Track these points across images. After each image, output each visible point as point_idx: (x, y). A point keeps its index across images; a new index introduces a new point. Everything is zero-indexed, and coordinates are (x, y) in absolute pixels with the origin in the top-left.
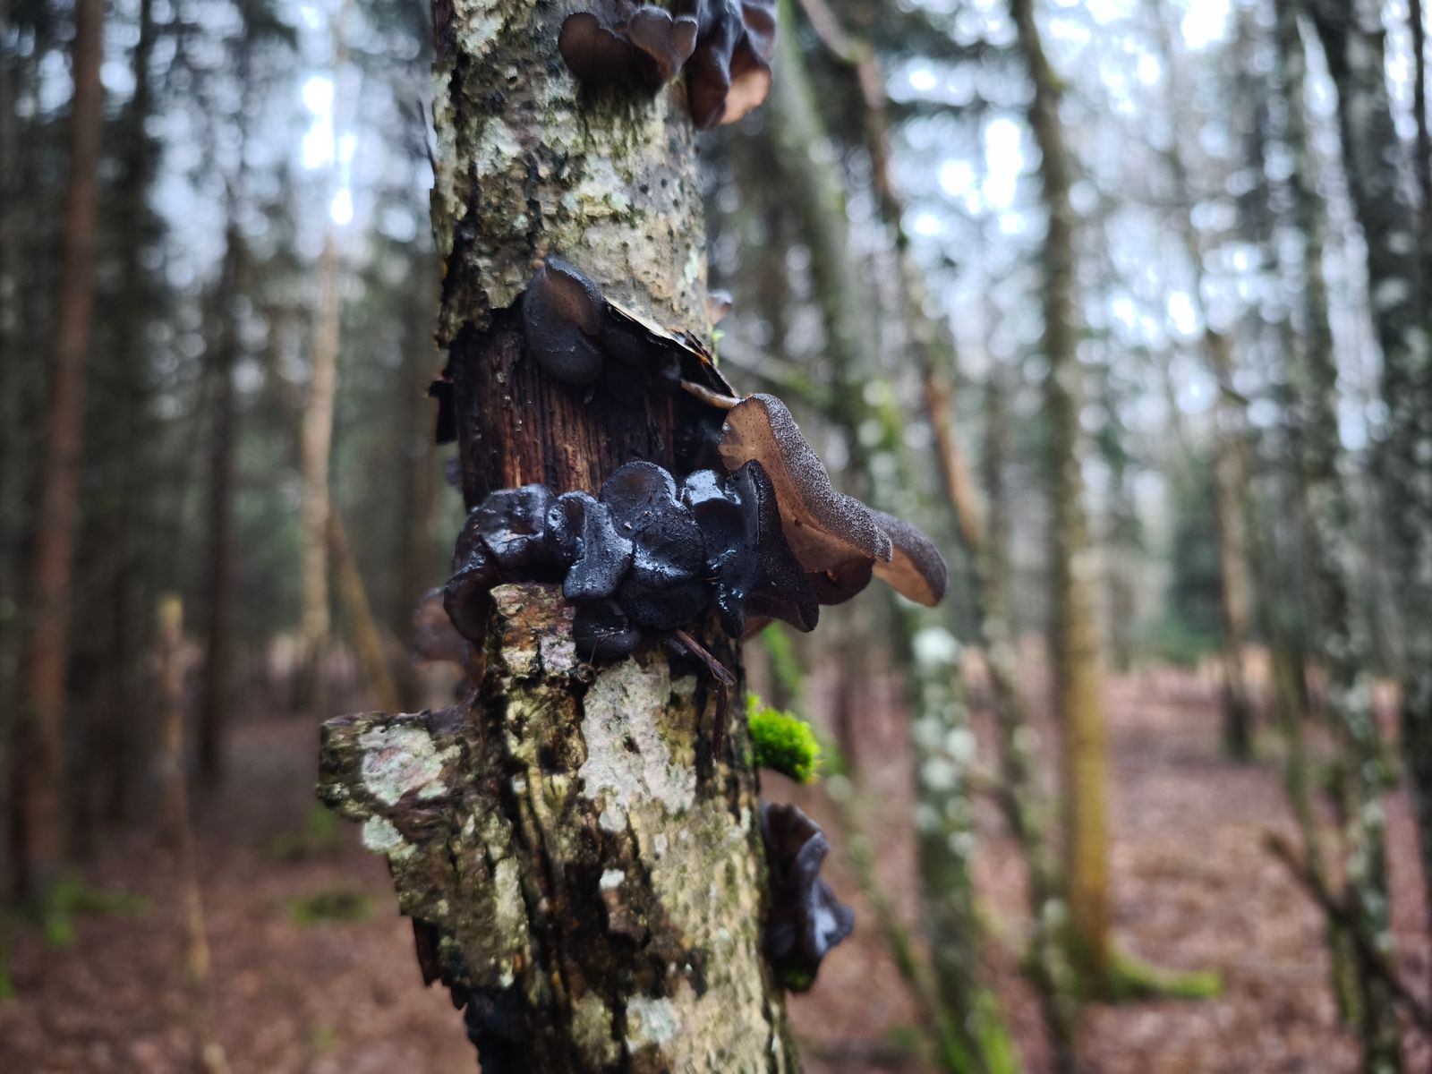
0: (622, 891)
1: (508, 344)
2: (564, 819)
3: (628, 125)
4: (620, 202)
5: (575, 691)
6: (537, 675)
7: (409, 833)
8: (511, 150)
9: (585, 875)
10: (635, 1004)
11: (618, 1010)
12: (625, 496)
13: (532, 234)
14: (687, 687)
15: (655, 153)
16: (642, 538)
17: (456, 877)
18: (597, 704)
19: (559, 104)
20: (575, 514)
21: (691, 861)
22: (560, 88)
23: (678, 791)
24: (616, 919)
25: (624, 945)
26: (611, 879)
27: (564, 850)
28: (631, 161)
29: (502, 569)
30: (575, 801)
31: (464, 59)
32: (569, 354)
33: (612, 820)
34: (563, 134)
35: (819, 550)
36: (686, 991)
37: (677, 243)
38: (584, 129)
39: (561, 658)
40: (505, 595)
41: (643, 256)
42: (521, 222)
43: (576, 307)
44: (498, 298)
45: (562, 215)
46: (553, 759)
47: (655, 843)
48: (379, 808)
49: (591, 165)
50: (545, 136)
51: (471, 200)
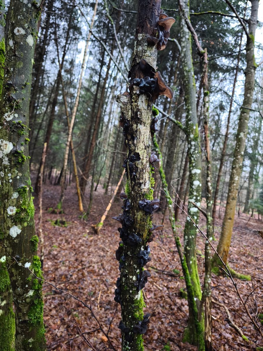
0: (140, 114)
1: (138, 66)
2: (136, 107)
3: (151, 48)
4: (150, 55)
5: (138, 95)
6: (136, 93)
7: (123, 105)
8: (141, 49)
9: (137, 112)
10: (139, 125)
11: (137, 125)
12: (146, 79)
13: (142, 57)
14: (148, 99)
15: (153, 51)
16: (147, 83)
17: (126, 109)
18: (140, 97)
19: (146, 45)
20: (141, 80)
21: (146, 114)
22: (146, 44)
23: (146, 108)
24: (139, 116)
25: (139, 119)
26: (139, 113)
27: (135, 110)
28: (151, 51)
29: (134, 84)
30: (137, 106)
31: (138, 40)
32: (143, 66)
33: (140, 108)
34: (146, 48)
35: (161, 87)
36: (143, 125)
37: (154, 60)
38: (148, 48)
39: (138, 92)
40: (134, 86)
41: (151, 60)
42: (141, 55)
43: (144, 63)
44: (138, 62)
45: (144, 55)
46: (136, 102)
47: (143, 111)
48: (121, 102)
49: (148, 51)
50: (144, 48)
51: (137, 53)
